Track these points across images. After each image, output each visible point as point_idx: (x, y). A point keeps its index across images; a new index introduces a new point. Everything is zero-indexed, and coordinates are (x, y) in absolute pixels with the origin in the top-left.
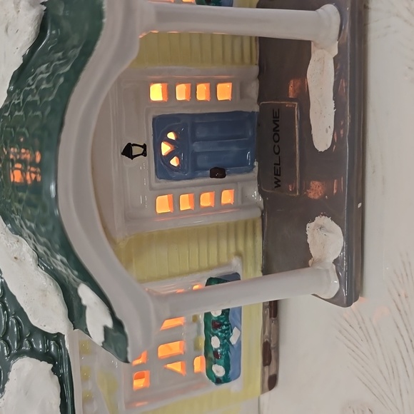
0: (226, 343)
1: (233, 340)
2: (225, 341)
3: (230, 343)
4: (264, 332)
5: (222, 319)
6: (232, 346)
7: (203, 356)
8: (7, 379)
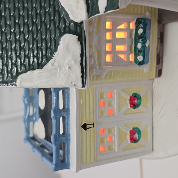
0: (144, 46)
1: (147, 45)
2: (144, 44)
3: (145, 46)
4: (157, 49)
5: (143, 34)
6: (146, 47)
7: (133, 54)
8: (59, 44)
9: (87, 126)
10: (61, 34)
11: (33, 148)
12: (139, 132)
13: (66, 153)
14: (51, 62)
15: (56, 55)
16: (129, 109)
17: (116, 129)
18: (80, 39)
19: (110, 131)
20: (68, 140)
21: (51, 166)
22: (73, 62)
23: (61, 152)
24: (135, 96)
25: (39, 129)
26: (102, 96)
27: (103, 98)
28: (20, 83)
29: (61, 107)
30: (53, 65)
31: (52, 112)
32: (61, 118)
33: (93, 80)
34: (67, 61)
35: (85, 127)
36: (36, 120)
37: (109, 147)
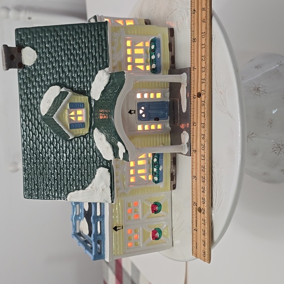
3: (159, 170)
4: (171, 170)
5: (157, 162)
7: (152, 175)
8: (96, 174)
9: (118, 228)
10: (98, 167)
11: (79, 243)
12: (160, 232)
13: (102, 247)
14: (91, 185)
15: (94, 181)
16: (151, 214)
17: (141, 229)
18: (110, 171)
19: (136, 232)
20: (104, 238)
21: (91, 256)
22: (105, 186)
23: (99, 246)
24: (156, 205)
25: (84, 226)
26: (129, 206)
27: (130, 207)
28: (70, 199)
29: (98, 214)
30: (92, 188)
31: (92, 218)
32: (99, 223)
33: (120, 196)
34: (101, 185)
35: (115, 229)
36: (81, 218)
37: (135, 243)
